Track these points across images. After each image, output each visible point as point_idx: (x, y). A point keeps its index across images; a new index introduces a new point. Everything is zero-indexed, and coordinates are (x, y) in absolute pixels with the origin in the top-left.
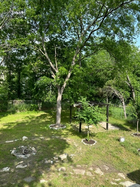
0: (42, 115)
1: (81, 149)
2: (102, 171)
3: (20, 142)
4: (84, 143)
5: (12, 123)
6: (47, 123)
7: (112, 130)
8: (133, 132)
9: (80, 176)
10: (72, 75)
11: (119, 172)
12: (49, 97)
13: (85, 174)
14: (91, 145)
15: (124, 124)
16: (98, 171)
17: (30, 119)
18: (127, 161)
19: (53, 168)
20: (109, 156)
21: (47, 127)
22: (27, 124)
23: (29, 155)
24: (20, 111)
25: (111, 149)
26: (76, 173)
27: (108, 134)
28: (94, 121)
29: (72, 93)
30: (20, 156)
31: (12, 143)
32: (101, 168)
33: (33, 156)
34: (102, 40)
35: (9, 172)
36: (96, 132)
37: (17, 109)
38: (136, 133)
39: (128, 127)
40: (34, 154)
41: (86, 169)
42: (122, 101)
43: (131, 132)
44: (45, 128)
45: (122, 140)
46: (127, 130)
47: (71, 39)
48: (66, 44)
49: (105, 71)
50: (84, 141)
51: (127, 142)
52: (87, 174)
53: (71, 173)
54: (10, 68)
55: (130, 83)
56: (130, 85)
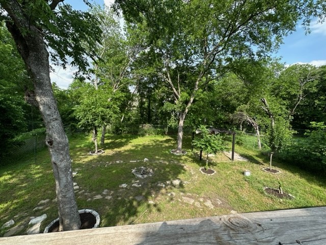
0: (167, 140)
1: (196, 177)
2: (212, 204)
3: (141, 164)
4: (202, 172)
5: (140, 145)
6: (170, 147)
7: (238, 161)
8: (266, 166)
9: (187, 205)
10: (194, 101)
11: (233, 209)
12: (172, 123)
13: (194, 204)
14: (209, 175)
15: (257, 156)
16: (209, 203)
17: (155, 142)
18: (247, 198)
19: (163, 191)
20: (227, 189)
21: (169, 152)
22: (151, 147)
23: (146, 176)
24: (149, 135)
25: (230, 182)
26: (185, 201)
27: (233, 165)
28: (213, 150)
29: (194, 120)
30: (138, 175)
31: (135, 163)
32: (212, 201)
33: (149, 177)
34: (228, 61)
35: (126, 188)
36: (218, 162)
37: (146, 132)
38: (269, 168)
39: (260, 160)
40: (151, 175)
41: (196, 199)
42: (257, 129)
43: (263, 166)
44: (167, 152)
45: (248, 174)
46: (257, 163)
47: (197, 63)
48: (192, 68)
49: (237, 94)
50: (202, 170)
51: (252, 177)
52: (195, 205)
53: (179, 200)
54: (142, 95)
55: (267, 109)
56: (269, 111)
